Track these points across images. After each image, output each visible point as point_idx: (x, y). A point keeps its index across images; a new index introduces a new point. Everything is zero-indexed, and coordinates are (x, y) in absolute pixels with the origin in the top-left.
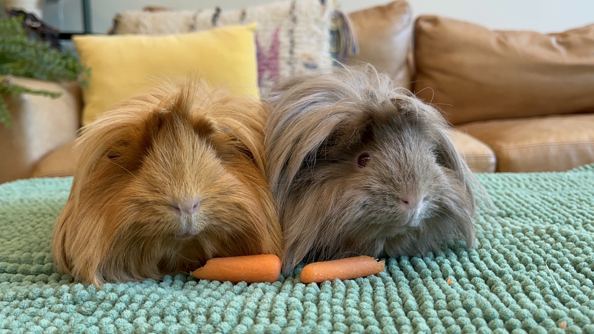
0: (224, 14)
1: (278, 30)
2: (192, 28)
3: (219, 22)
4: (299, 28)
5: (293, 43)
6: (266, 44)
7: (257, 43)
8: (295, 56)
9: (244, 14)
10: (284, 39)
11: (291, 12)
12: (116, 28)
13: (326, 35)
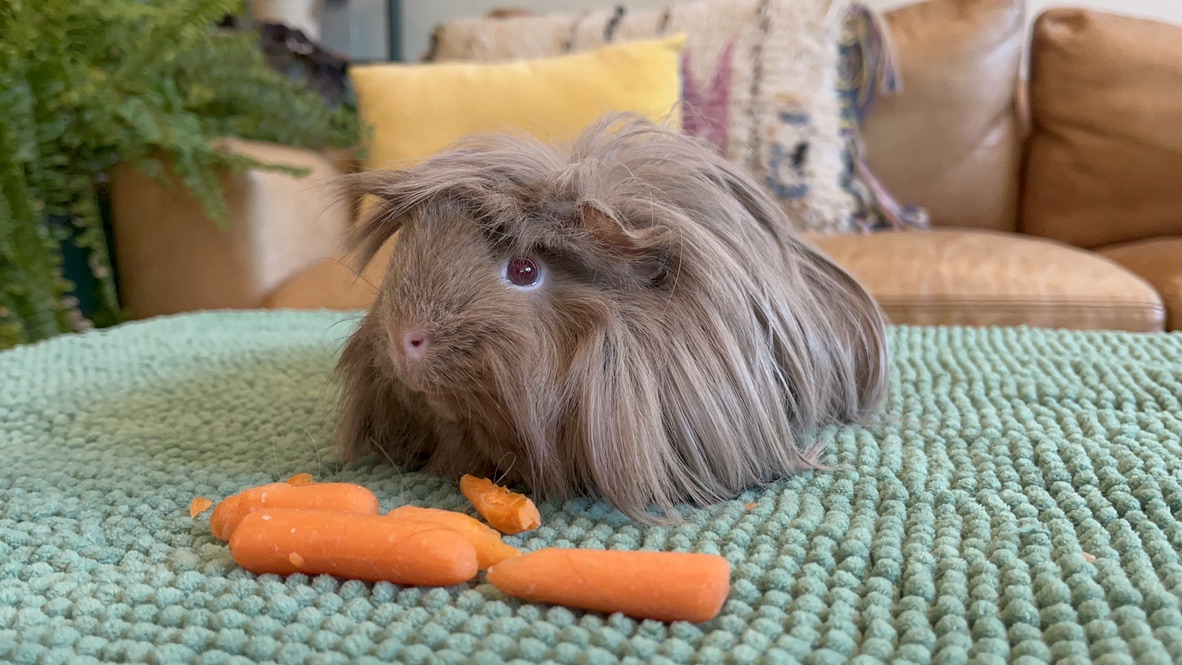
0: (629, 20)
1: (730, 47)
2: (567, 46)
3: (618, 35)
4: (774, 42)
5: (758, 72)
6: (704, 75)
7: (685, 71)
8: (762, 98)
9: (666, 17)
10: (742, 65)
11: (759, 11)
13: (831, 54)
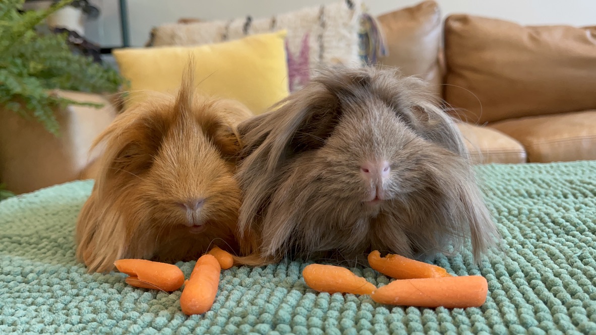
0: (255, 23)
1: (307, 36)
2: (224, 37)
3: (250, 31)
4: (328, 33)
5: (322, 48)
6: (296, 50)
7: (287, 49)
8: (325, 61)
9: (274, 22)
10: (314, 44)
11: (319, 18)
12: (153, 40)
13: (355, 38)
